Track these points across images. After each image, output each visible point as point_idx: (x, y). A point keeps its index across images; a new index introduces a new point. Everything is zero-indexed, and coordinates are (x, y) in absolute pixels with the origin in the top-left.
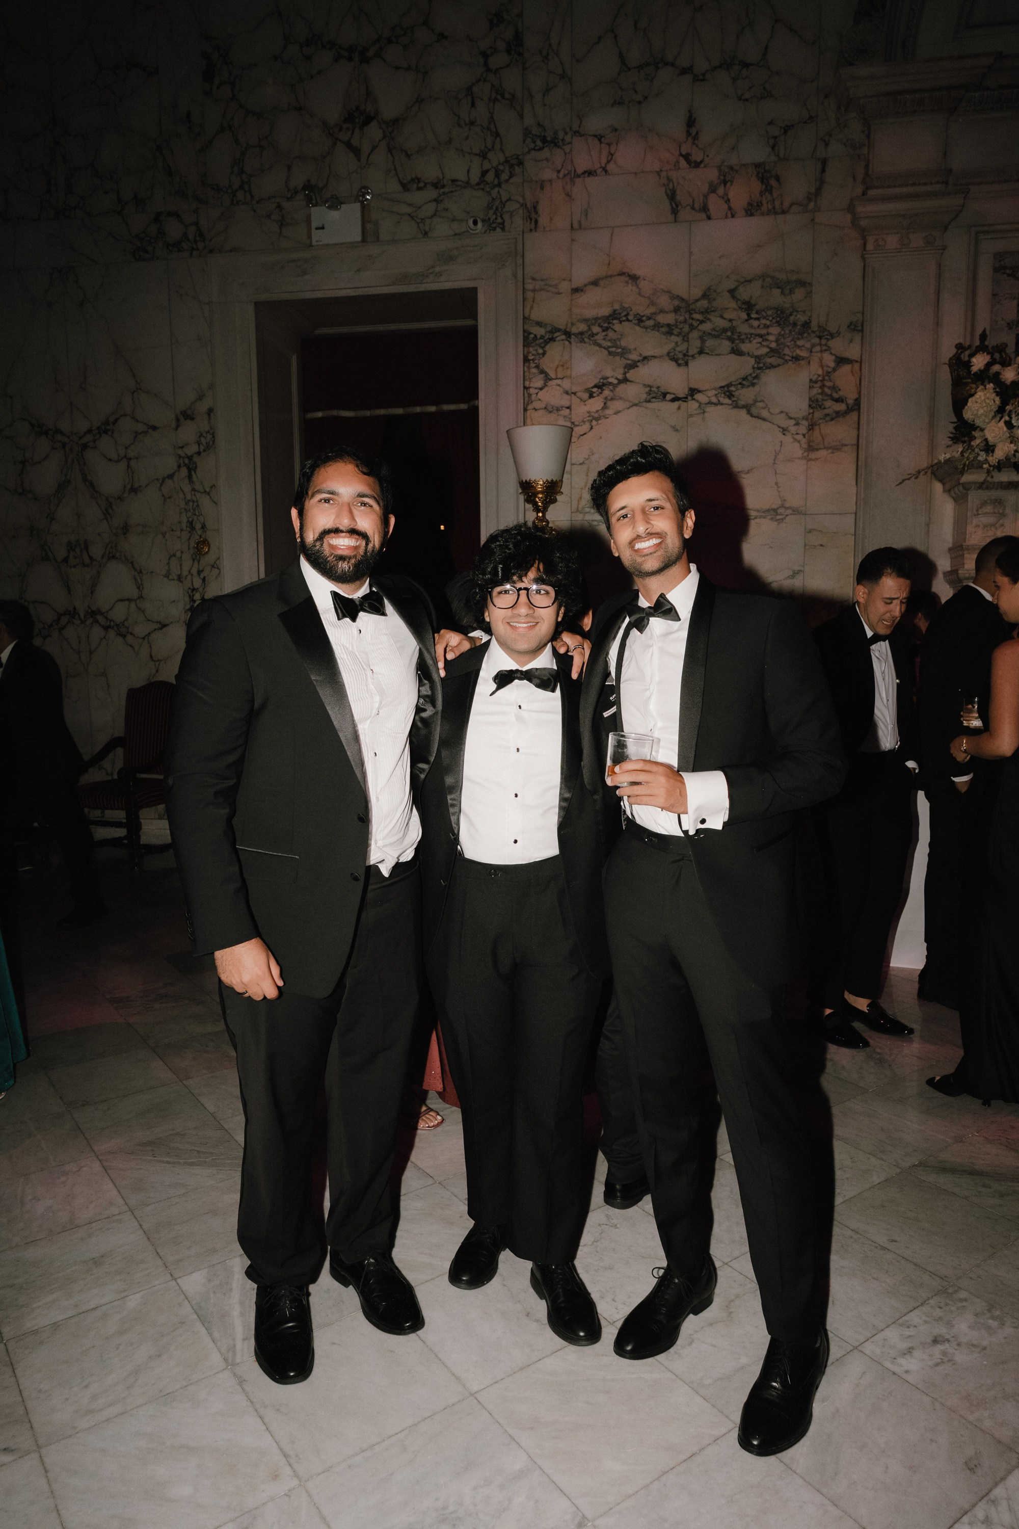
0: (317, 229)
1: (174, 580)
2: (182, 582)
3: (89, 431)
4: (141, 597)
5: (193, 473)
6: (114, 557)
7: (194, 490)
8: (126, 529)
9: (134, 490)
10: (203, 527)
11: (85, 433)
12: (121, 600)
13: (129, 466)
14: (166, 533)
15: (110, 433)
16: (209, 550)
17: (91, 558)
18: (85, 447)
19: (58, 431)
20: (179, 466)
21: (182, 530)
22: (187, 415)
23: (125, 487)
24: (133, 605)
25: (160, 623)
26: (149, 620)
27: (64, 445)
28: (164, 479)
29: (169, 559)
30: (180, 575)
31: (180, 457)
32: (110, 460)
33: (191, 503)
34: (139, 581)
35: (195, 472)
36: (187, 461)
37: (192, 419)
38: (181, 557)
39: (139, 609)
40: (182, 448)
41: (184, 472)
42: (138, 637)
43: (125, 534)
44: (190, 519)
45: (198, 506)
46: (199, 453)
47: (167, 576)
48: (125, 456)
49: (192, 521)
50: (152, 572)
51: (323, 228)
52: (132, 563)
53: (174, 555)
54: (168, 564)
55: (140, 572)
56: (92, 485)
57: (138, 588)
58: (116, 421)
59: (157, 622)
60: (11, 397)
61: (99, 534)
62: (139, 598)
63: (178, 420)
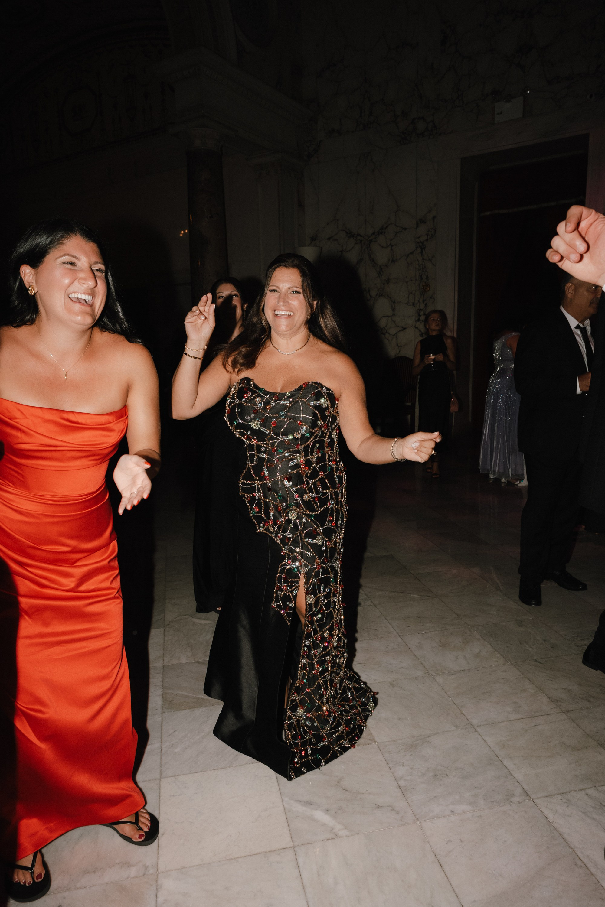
0: (498, 114)
1: (410, 305)
2: (415, 306)
3: (374, 233)
4: (394, 315)
5: (423, 250)
6: (382, 295)
7: (423, 259)
8: (388, 281)
9: (393, 261)
10: (427, 278)
11: (371, 235)
12: (384, 317)
13: (391, 250)
14: (408, 282)
15: (383, 233)
16: (429, 289)
17: (371, 296)
18: (371, 241)
19: (359, 235)
20: (417, 248)
21: (416, 280)
22: (423, 221)
23: (389, 260)
24: (390, 318)
25: (403, 327)
26: (397, 326)
27: (361, 241)
28: (408, 255)
29: (409, 295)
30: (413, 303)
31: (417, 242)
32: (383, 247)
33: (421, 266)
34: (394, 307)
35: (425, 250)
36: (421, 244)
37: (425, 223)
38: (415, 294)
39: (393, 320)
40: (419, 238)
41: (419, 250)
42: (391, 335)
43: (388, 283)
44: (421, 274)
45: (425, 267)
46: (427, 240)
47: (407, 304)
48: (390, 245)
49: (422, 275)
50: (400, 302)
51: (501, 113)
52: (391, 298)
53: (412, 293)
54: (408, 297)
55: (394, 302)
56: (373, 260)
57: (393, 310)
58: (387, 227)
59: (401, 327)
60: (338, 220)
61: (375, 284)
62: (393, 315)
63: (417, 224)
